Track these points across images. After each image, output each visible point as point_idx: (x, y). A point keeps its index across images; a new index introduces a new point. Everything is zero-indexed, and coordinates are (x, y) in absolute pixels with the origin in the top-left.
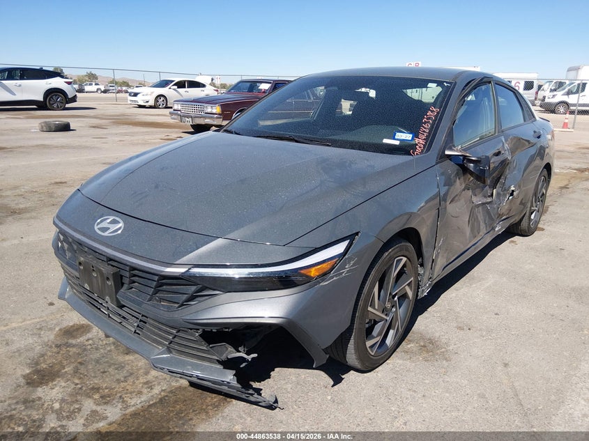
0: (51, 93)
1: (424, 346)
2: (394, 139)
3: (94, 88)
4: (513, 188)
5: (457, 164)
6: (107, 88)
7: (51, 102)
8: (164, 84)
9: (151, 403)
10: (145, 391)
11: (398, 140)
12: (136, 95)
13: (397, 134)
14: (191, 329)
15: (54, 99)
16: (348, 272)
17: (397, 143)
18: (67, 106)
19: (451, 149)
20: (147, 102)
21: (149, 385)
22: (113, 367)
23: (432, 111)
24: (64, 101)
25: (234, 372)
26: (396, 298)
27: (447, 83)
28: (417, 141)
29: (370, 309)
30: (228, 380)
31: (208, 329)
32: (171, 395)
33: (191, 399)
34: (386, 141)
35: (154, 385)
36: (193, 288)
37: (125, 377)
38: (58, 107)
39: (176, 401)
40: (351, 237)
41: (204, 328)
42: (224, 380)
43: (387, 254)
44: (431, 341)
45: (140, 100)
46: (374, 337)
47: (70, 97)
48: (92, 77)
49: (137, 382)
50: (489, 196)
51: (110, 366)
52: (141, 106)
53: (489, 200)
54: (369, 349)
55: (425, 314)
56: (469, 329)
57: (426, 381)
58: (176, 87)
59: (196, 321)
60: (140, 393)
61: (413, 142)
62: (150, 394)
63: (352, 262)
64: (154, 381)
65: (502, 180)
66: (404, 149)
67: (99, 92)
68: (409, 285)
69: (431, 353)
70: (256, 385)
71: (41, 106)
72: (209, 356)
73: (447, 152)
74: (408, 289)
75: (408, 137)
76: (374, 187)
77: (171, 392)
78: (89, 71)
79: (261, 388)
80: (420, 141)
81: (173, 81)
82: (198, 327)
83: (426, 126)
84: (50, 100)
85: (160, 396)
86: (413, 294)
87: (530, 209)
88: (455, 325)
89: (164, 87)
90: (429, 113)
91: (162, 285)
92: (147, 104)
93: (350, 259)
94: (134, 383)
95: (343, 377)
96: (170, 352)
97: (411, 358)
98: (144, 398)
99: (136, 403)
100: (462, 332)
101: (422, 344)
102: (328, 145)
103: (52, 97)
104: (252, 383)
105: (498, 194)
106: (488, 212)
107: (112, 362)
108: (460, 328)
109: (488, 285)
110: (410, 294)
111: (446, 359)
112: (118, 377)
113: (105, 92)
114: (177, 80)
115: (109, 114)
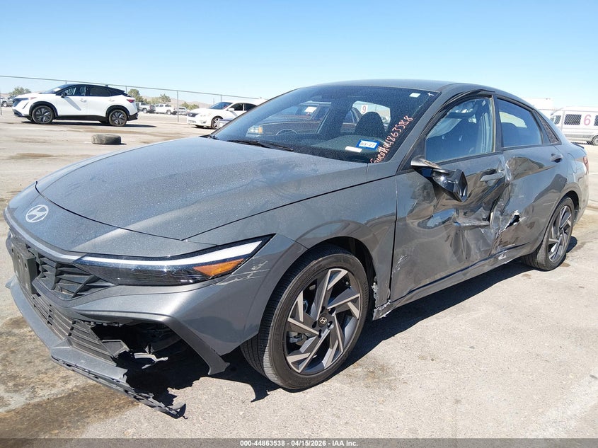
0: (114, 109)
1: (373, 372)
2: (357, 146)
3: (164, 109)
4: (517, 213)
5: (426, 178)
6: (176, 110)
7: (113, 119)
8: (223, 106)
9: (59, 396)
10: (59, 384)
11: (361, 147)
12: (194, 115)
13: (362, 142)
14: (84, 321)
15: (117, 116)
16: (254, 274)
17: (359, 150)
18: (128, 123)
19: (417, 160)
20: (205, 122)
21: (66, 380)
22: (40, 359)
23: (405, 120)
24: (126, 119)
25: (126, 371)
26: (334, 315)
27: (431, 93)
28: (380, 149)
29: (290, 320)
30: (118, 379)
31: (99, 322)
32: (81, 391)
33: (99, 398)
34: (349, 148)
35: (70, 381)
36: (87, 278)
37: (47, 369)
38: (119, 123)
39: (83, 398)
40: (266, 239)
41: (95, 321)
42: (114, 378)
43: (315, 262)
44: (383, 368)
45: (198, 120)
46: (301, 353)
47: (131, 114)
48: (166, 99)
49: (56, 375)
50: (484, 220)
51: (38, 358)
52: (199, 127)
53: (484, 223)
54: (291, 365)
55: (391, 340)
56: (432, 360)
57: (358, 408)
58: (233, 109)
59: (87, 312)
60: (54, 386)
61: (377, 150)
62: (63, 388)
63: (260, 265)
64: (72, 377)
65: (501, 203)
66: (365, 157)
67: (169, 113)
68: (354, 301)
69: (377, 380)
70: (172, 391)
71: (105, 121)
72: (103, 352)
73: (413, 163)
74: (351, 306)
75: (372, 145)
76: (308, 191)
77: (83, 389)
78: (163, 93)
79: (176, 395)
80: (383, 150)
81: (230, 104)
82: (90, 320)
83: (394, 135)
84: (112, 116)
85: (70, 391)
86: (362, 313)
87: (548, 241)
88: (418, 354)
89: (222, 109)
90: (402, 122)
91: (62, 273)
92: (205, 125)
93: (257, 262)
94: (53, 375)
95: (268, 393)
96: (71, 344)
97: (352, 382)
98: (54, 391)
99: (44, 394)
100: (423, 362)
101: (371, 369)
102: (290, 151)
103: (114, 114)
104: (169, 389)
105: (496, 218)
106: (483, 237)
107: (42, 354)
108: (423, 358)
109: (475, 316)
110: (356, 312)
111: (391, 389)
112: (40, 368)
113: (174, 113)
114: (235, 102)
115: (166, 132)
